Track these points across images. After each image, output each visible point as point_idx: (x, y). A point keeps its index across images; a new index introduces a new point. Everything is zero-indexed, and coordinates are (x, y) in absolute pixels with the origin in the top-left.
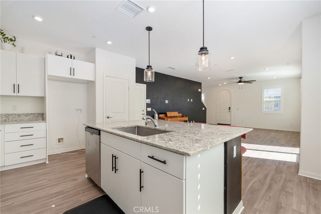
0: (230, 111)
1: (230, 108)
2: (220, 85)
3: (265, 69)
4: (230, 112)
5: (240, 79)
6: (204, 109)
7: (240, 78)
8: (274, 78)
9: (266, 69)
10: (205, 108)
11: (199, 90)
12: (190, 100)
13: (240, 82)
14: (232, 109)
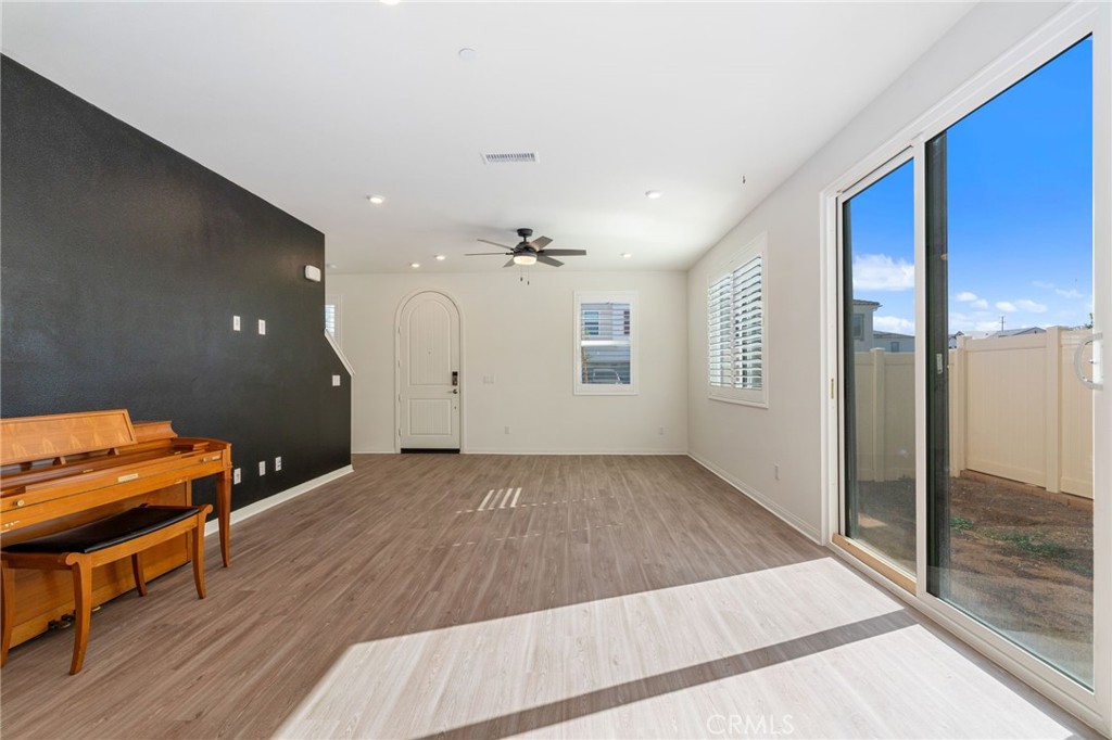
0: (457, 388)
1: (455, 374)
2: (416, 266)
3: (647, 193)
4: (455, 392)
5: (522, 239)
6: (336, 381)
7: (523, 232)
8: (625, 256)
9: (652, 196)
10: (346, 379)
11: (313, 273)
12: (249, 325)
13: (524, 249)
14: (464, 379)
